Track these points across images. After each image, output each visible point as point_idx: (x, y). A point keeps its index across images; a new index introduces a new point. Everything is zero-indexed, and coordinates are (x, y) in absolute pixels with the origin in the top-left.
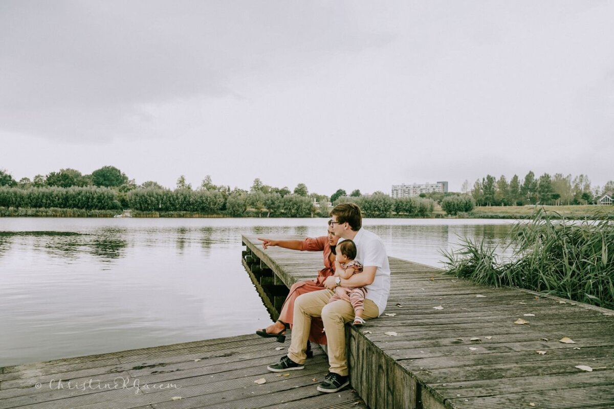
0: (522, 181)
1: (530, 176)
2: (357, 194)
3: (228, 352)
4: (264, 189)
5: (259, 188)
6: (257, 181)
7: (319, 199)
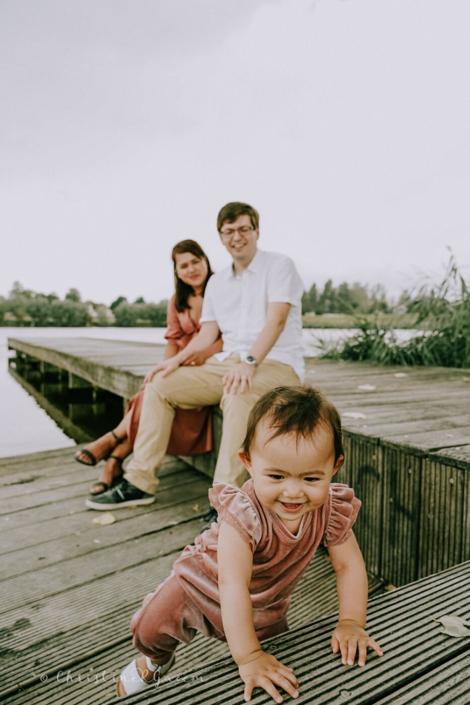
0: (320, 289)
1: (328, 285)
2: (140, 301)
3: (26, 476)
4: (27, 294)
5: (20, 293)
6: (16, 284)
7: (95, 306)
